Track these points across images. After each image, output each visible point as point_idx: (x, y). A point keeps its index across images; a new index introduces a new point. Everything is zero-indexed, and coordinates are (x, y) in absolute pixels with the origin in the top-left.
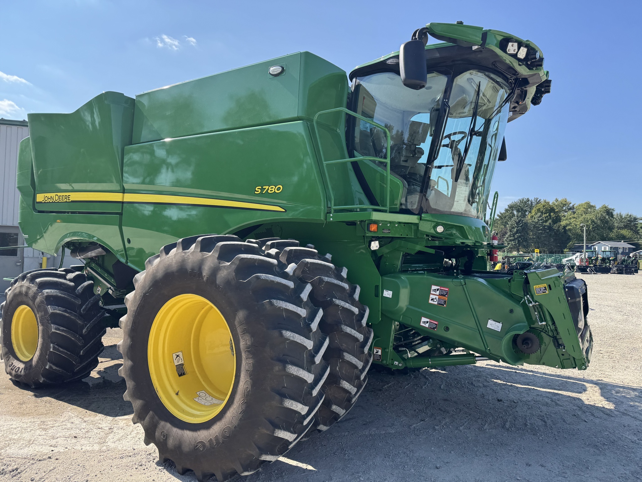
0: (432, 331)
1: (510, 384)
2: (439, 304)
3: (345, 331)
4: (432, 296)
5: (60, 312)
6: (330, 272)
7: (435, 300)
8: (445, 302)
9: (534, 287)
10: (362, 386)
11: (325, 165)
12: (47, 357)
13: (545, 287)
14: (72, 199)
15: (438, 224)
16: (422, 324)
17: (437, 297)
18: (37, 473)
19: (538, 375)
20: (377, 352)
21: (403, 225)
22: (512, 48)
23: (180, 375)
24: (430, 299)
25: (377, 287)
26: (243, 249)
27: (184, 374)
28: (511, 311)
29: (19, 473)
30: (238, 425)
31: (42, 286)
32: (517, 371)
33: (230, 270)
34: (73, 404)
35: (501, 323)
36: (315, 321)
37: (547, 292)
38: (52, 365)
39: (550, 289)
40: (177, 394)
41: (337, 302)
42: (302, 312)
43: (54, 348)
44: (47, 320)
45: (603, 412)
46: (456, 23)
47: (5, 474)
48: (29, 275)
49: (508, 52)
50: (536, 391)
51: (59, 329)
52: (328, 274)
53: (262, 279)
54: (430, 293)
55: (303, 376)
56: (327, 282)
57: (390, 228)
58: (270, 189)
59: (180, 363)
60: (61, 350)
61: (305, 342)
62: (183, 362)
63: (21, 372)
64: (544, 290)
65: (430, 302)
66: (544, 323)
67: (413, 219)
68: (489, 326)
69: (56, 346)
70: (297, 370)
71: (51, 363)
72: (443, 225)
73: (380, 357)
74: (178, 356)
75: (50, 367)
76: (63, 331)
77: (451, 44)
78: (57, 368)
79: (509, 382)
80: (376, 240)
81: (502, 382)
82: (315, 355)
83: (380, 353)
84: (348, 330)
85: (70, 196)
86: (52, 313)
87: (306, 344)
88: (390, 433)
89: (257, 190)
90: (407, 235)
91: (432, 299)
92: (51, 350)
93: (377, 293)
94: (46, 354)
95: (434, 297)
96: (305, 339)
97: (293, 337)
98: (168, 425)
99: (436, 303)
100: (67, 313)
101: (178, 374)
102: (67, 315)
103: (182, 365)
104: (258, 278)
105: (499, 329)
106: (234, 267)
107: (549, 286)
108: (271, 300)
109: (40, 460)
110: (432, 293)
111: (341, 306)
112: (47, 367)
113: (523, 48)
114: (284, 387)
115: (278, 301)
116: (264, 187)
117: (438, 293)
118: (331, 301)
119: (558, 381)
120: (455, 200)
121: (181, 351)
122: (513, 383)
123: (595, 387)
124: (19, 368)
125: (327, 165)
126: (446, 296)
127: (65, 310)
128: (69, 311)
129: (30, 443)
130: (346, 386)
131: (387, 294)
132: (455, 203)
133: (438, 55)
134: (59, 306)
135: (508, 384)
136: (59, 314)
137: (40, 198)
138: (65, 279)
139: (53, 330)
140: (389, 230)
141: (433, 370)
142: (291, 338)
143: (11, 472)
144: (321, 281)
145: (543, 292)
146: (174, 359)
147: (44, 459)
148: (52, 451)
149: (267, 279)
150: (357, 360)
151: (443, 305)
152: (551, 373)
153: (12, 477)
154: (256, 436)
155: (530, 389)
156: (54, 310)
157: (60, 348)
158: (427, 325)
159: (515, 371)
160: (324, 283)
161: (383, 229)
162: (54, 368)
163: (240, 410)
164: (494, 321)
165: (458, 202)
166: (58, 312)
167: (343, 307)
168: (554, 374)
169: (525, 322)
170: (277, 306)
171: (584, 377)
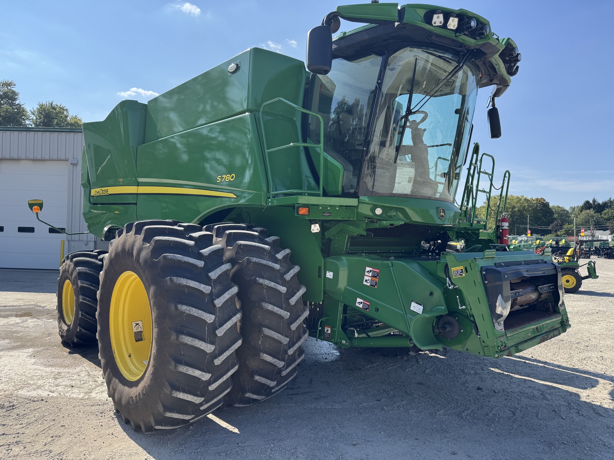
0: (364, 311)
1: (507, 373)
2: (371, 285)
3: (266, 308)
4: (366, 278)
5: (87, 286)
6: (265, 254)
7: (368, 282)
8: (376, 283)
9: (452, 269)
10: (295, 361)
11: (266, 153)
12: (78, 321)
13: (462, 270)
14: (109, 192)
15: (375, 207)
16: (357, 305)
17: (370, 278)
18: (24, 410)
19: (549, 367)
20: (327, 331)
21: (345, 207)
22: (438, 19)
23: (137, 341)
24: (365, 280)
25: (320, 268)
26: (167, 232)
27: (141, 340)
28: (431, 294)
29: (13, 409)
30: (150, 384)
31: (77, 264)
32: (527, 362)
33: (148, 251)
34: (91, 361)
35: (422, 305)
36: (222, 297)
37: (463, 275)
38: (81, 329)
39: (467, 272)
40: (130, 356)
41: (261, 281)
42: (205, 289)
43: (82, 315)
44: (78, 292)
45: (594, 410)
46: (371, 3)
47: (4, 409)
48: (70, 255)
49: (434, 25)
50: (534, 383)
51: (85, 300)
52: (262, 256)
53: (168, 258)
54: (364, 275)
55: (199, 345)
56: (255, 263)
57: (331, 211)
58: (227, 178)
59: (139, 330)
60: (88, 316)
61: (203, 316)
62: (142, 330)
63: (64, 333)
64: (461, 272)
65: (365, 283)
66: (464, 307)
67: (352, 202)
68: (412, 308)
69: (83, 313)
70: (192, 340)
71: (81, 327)
72: (381, 207)
73: (330, 336)
74: (137, 324)
75: (80, 330)
76: (88, 301)
77: (374, 25)
78: (85, 331)
79: (506, 371)
80: (316, 223)
81: (499, 371)
82: (218, 328)
83: (329, 332)
84: (270, 307)
85: (108, 190)
86: (81, 286)
87: (204, 317)
88: (335, 409)
89: (218, 179)
90: (349, 218)
91: (366, 281)
92: (80, 316)
93: (320, 273)
94: (78, 320)
95: (367, 280)
96: (204, 313)
97: (189, 310)
98: (117, 381)
99: (369, 284)
100: (93, 286)
101: (136, 339)
102: (93, 288)
103: (142, 332)
104: (165, 257)
105: (420, 312)
106: (151, 247)
107: (466, 268)
108: (172, 277)
109: (34, 401)
110: (366, 274)
111: (265, 285)
112: (78, 330)
113: (453, 18)
114: (182, 355)
115: (179, 278)
116: (223, 176)
117: (370, 274)
118: (255, 279)
119: (568, 374)
120: (396, 181)
121: (141, 321)
122: (511, 373)
123: (610, 384)
124: (64, 330)
125: (269, 153)
126: (377, 277)
127: (91, 284)
128: (94, 285)
129: (39, 387)
130: (267, 358)
131: (329, 275)
132: (396, 185)
133: (367, 37)
134: (86, 281)
135: (505, 373)
136: (86, 287)
137: (93, 192)
138: (97, 259)
139: (81, 300)
140: (330, 213)
141: (433, 355)
142: (187, 312)
143: (8, 407)
144: (249, 261)
145: (460, 275)
146: (134, 327)
147: (38, 401)
148: (48, 395)
149: (174, 258)
150: (280, 335)
151: (375, 286)
152: (568, 366)
153: (6, 411)
154: (162, 395)
155: (525, 380)
156: (82, 284)
157: (86, 315)
158: (361, 306)
159: (524, 361)
160: (252, 264)
161: (323, 213)
162: (83, 331)
163: (151, 372)
164: (416, 303)
165: (399, 183)
166: (86, 285)
167: (267, 286)
168: (571, 367)
169: (443, 306)
170: (176, 283)
171: (605, 373)
